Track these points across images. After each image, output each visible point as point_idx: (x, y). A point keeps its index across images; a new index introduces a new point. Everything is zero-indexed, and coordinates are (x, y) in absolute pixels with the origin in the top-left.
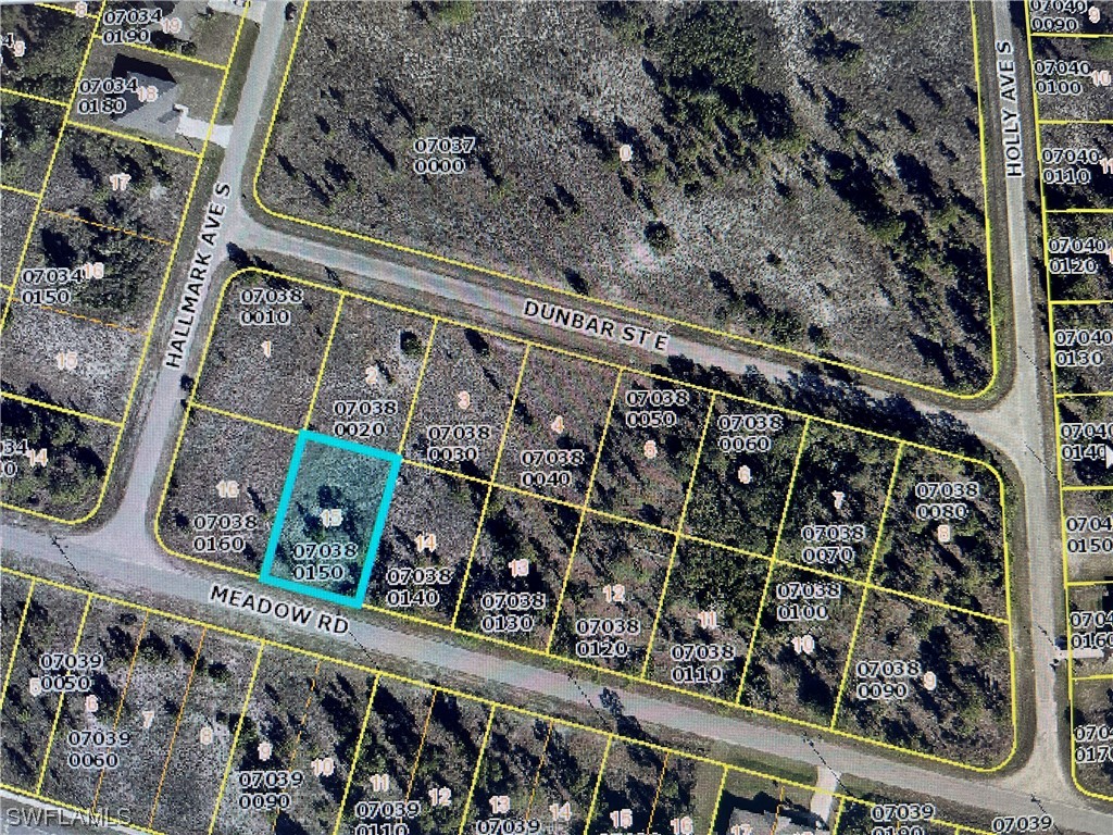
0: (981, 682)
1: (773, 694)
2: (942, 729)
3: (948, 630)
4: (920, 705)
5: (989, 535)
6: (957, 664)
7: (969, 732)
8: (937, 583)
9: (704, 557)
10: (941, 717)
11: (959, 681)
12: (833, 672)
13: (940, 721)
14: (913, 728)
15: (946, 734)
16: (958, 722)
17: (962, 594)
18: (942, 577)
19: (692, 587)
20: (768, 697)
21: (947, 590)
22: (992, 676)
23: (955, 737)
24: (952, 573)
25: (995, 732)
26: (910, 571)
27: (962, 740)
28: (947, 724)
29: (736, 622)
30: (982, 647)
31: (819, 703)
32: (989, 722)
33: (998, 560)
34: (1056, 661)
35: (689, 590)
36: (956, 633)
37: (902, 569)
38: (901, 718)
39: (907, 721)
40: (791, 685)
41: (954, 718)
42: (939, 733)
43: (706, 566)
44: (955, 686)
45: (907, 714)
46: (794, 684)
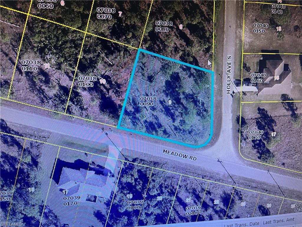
0: (195, 102)
1: (85, 107)
2: (174, 126)
3: (180, 74)
4: (164, 113)
5: (205, 24)
6: (184, 93)
7: (187, 127)
8: (176, 49)
9: (43, 28)
10: (174, 120)
11: (184, 101)
12: (119, 96)
13: (174, 122)
14: (160, 126)
15: (176, 128)
16: (183, 122)
17: (189, 55)
18: (179, 46)
19: (36, 45)
20: (82, 108)
21: (181, 53)
22: (200, 98)
23: (180, 130)
24: (184, 44)
25: (201, 128)
26: (162, 42)
27: (184, 131)
28: (177, 123)
29: (63, 66)
30: (198, 84)
31: (110, 112)
32: (198, 123)
33: (208, 38)
34: (233, 93)
35: (34, 47)
36: (183, 75)
37: (158, 41)
38: (154, 121)
39: (157, 122)
40: (94, 103)
41: (181, 120)
42: (173, 128)
43: (44, 33)
44: (182, 104)
45: (157, 118)
46: (97, 102)
